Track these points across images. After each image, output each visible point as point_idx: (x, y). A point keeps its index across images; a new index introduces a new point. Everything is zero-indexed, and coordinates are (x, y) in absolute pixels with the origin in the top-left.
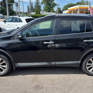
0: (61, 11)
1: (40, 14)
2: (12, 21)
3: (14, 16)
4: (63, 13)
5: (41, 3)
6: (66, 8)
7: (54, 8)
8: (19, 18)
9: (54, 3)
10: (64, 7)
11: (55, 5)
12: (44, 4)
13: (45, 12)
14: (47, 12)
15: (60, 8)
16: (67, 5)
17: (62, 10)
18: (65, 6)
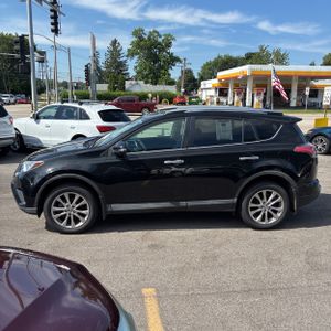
0: (194, 80)
1: (124, 89)
2: (58, 116)
3: (65, 104)
4: (202, 87)
5: (126, 54)
6: (210, 71)
7: (170, 71)
8: (81, 110)
9: (171, 55)
10: (204, 68)
11: (173, 60)
12: (136, 57)
13: (142, 82)
14: (146, 83)
15: (190, 71)
16: (212, 60)
17: (197, 77)
18: (208, 64)
